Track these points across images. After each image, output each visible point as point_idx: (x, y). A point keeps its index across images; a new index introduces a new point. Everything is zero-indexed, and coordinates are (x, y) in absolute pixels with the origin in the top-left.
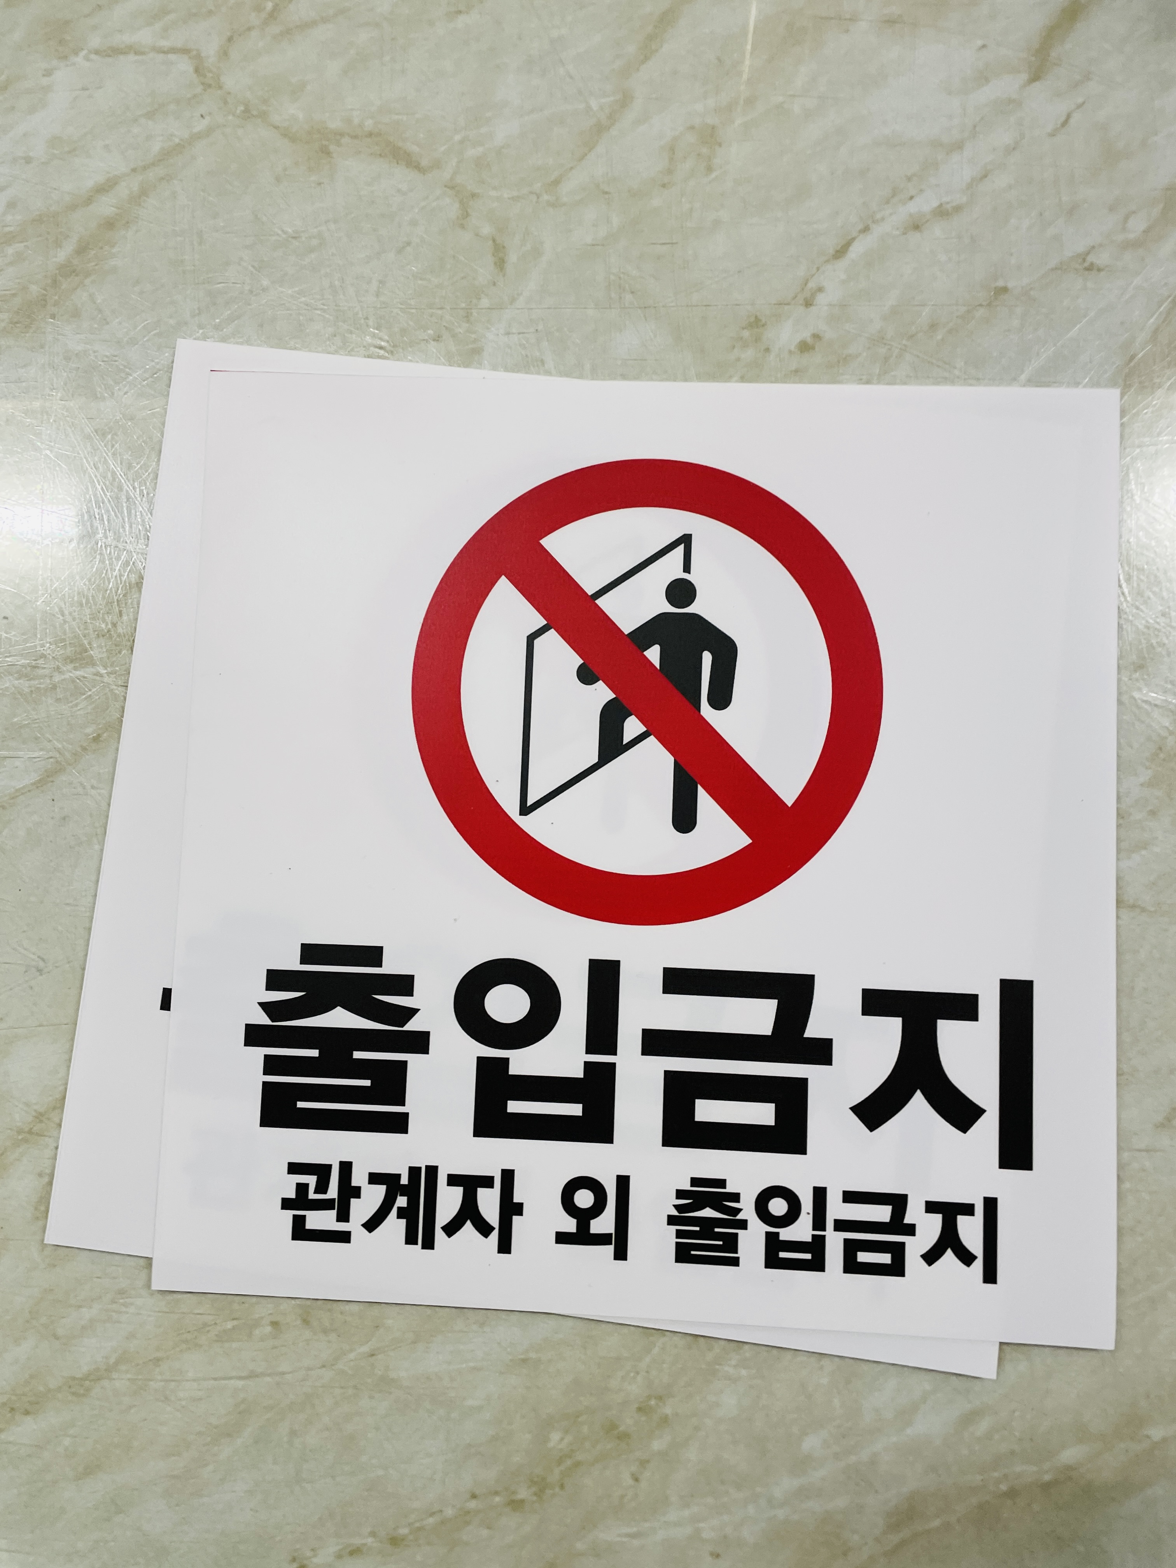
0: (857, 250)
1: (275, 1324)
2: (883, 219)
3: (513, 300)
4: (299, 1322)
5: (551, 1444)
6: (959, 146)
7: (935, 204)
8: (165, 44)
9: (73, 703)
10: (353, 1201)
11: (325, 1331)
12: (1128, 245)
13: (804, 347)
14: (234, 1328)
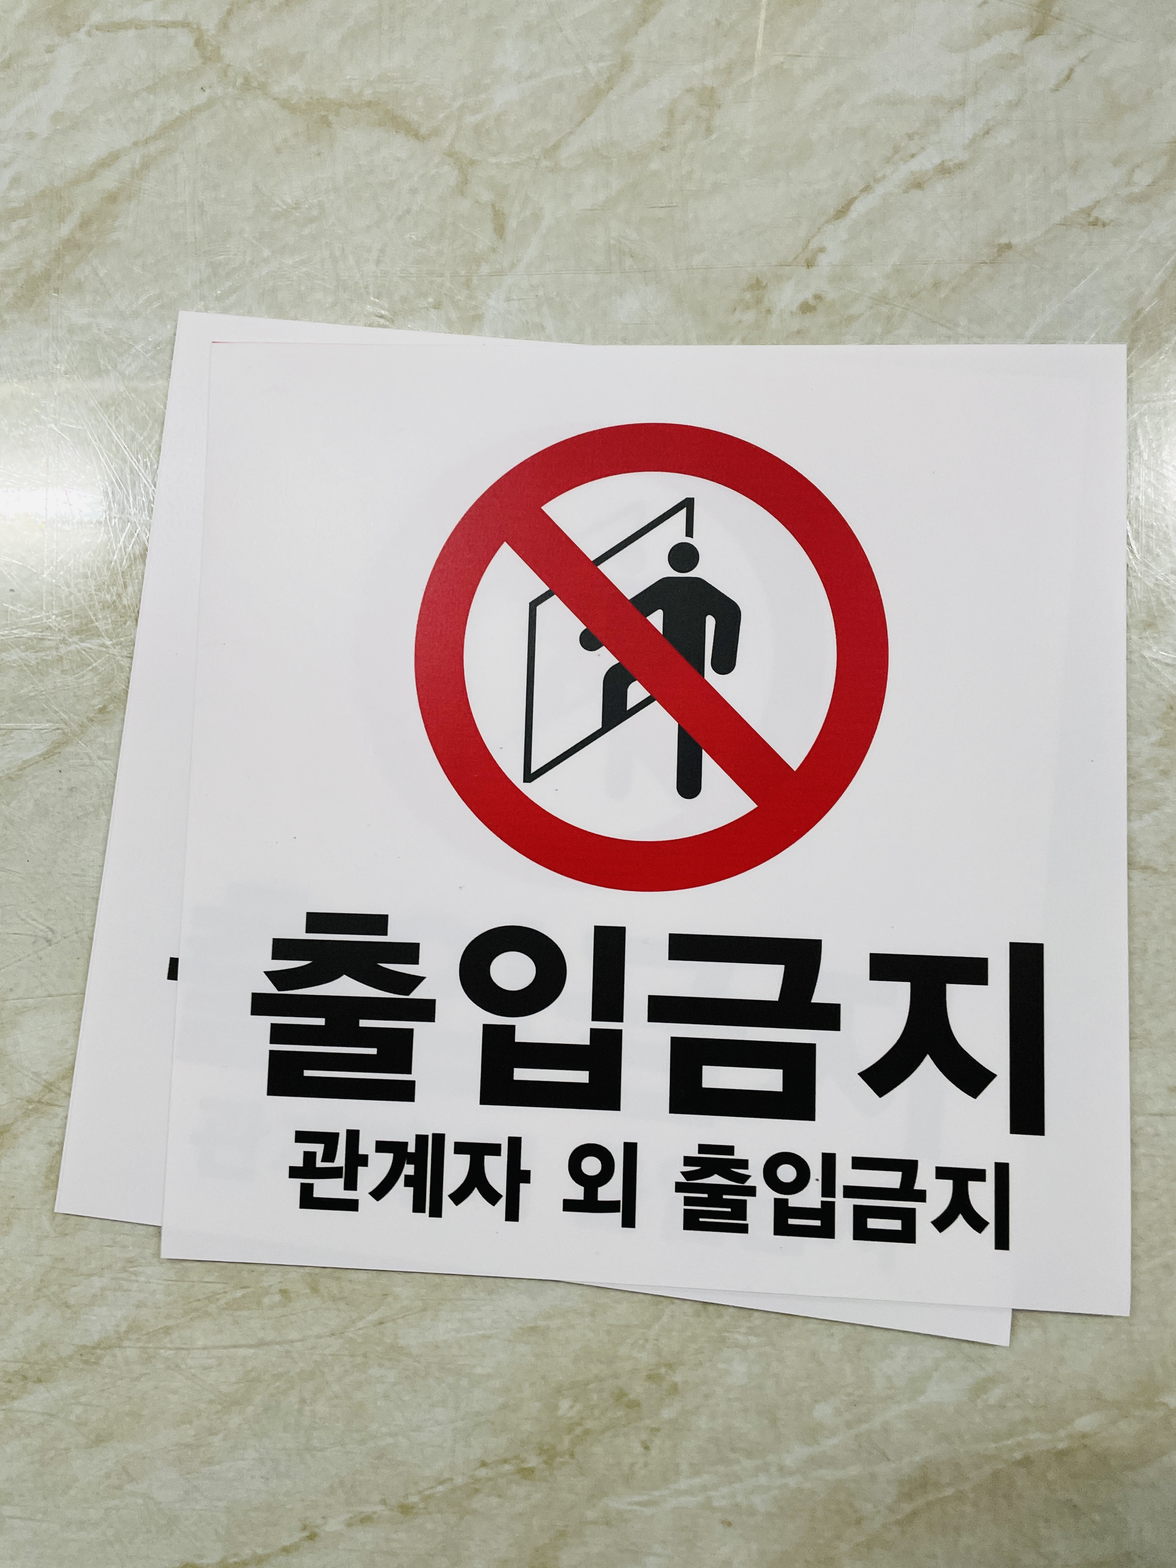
0: (859, 209)
1: (283, 1292)
2: (884, 177)
3: (513, 265)
4: (308, 1291)
5: (560, 1413)
6: (961, 103)
7: (937, 161)
8: (165, 17)
9: (79, 674)
10: (360, 1169)
11: (334, 1299)
12: (1132, 199)
13: (806, 308)
14: (244, 1296)
